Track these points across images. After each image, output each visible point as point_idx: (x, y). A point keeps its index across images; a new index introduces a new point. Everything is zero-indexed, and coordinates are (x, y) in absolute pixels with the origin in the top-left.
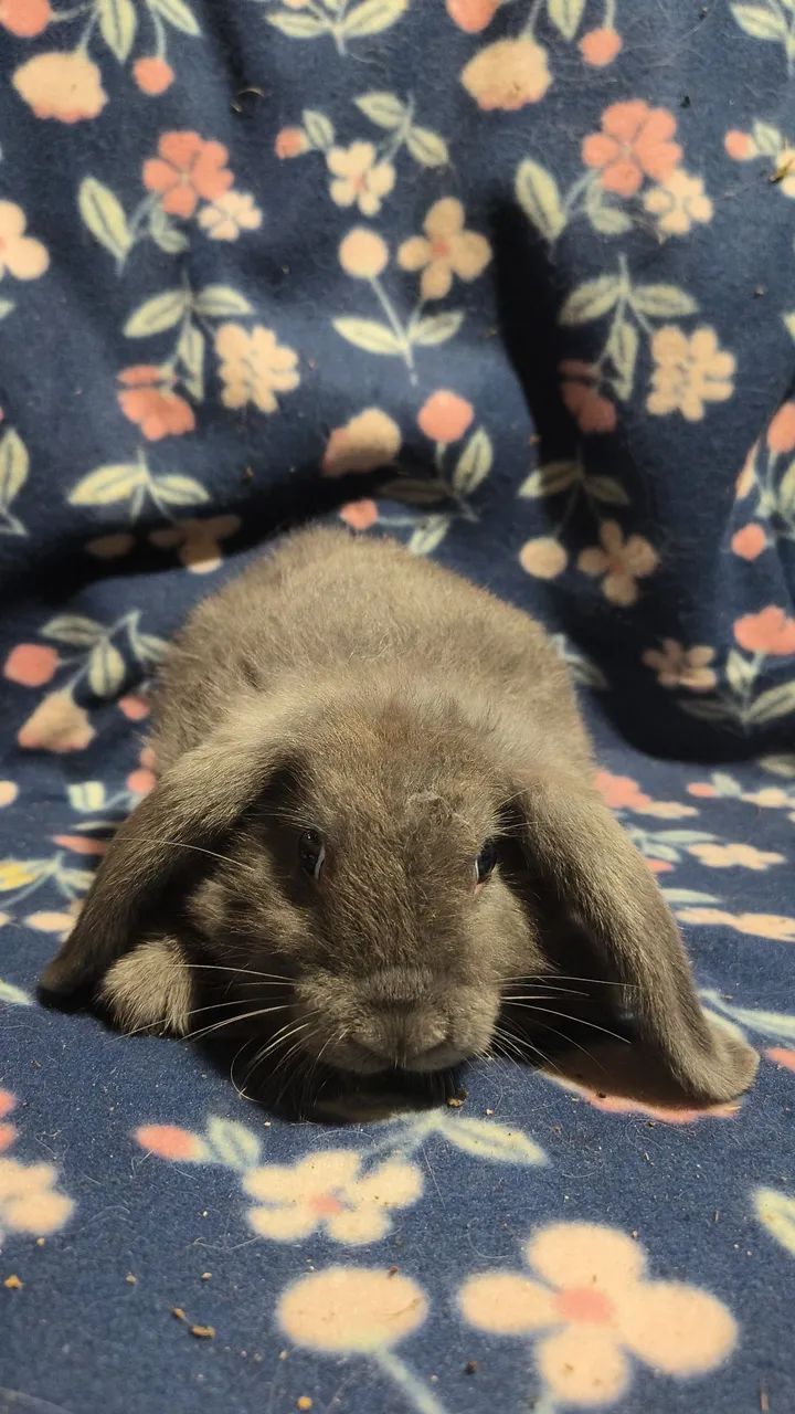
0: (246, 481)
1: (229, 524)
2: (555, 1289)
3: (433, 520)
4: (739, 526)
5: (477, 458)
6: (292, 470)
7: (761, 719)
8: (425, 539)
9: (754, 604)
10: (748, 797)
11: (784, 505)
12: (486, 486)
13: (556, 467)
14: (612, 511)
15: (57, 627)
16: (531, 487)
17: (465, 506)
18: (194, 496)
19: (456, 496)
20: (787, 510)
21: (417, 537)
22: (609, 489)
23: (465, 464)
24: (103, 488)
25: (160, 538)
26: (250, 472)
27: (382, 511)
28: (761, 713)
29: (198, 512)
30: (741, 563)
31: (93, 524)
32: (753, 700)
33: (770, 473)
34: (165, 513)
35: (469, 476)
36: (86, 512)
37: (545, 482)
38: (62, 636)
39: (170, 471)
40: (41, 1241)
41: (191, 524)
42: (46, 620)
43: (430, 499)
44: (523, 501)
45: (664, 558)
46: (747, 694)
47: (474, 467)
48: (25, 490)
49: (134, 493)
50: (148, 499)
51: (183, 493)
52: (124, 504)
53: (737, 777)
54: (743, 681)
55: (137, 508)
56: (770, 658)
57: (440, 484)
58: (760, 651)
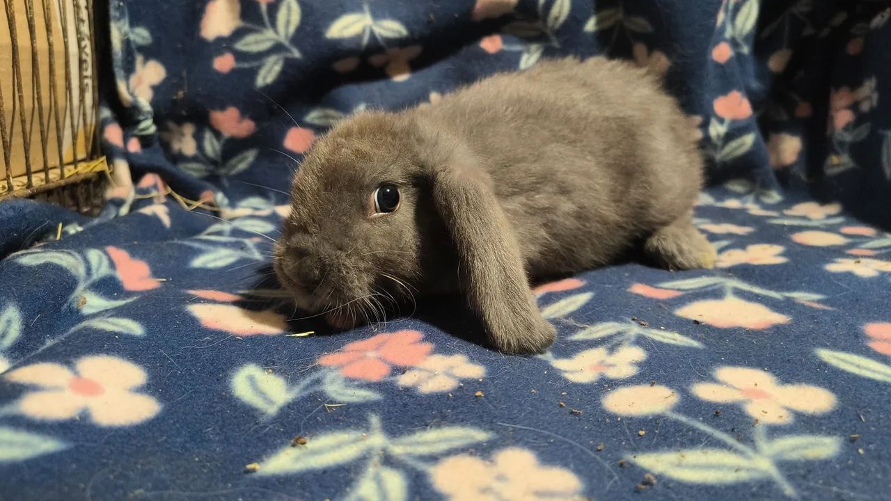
0: (429, 22)
1: (415, 50)
2: (740, 390)
3: (534, 47)
4: (716, 43)
5: (562, 6)
6: (456, 16)
7: (728, 158)
8: (528, 59)
9: (724, 90)
10: (719, 204)
11: (737, 33)
12: (566, 24)
13: (606, 13)
14: (641, 37)
15: (313, 116)
16: (591, 26)
17: (553, 38)
18: (400, 32)
19: (548, 32)
20: (740, 35)
21: (525, 58)
22: (640, 24)
23: (555, 11)
24: (345, 28)
25: (376, 60)
26: (432, 16)
27: (505, 42)
28: (728, 155)
29: (400, 43)
30: (718, 65)
31: (339, 50)
32: (723, 147)
33: (730, 14)
34: (382, 43)
35: (557, 19)
36: (336, 43)
37: (598, 23)
38: (317, 122)
39: (385, 17)
40: (481, 380)
41: (394, 51)
42: (307, 112)
43: (533, 33)
44: (586, 34)
45: (675, 63)
46: (719, 143)
47: (560, 12)
48: (299, 30)
49: (364, 31)
50: (372, 34)
51: (393, 31)
52: (359, 37)
53: (712, 194)
54: (718, 136)
55: (366, 40)
56: (734, 121)
57: (539, 24)
58: (728, 117)
